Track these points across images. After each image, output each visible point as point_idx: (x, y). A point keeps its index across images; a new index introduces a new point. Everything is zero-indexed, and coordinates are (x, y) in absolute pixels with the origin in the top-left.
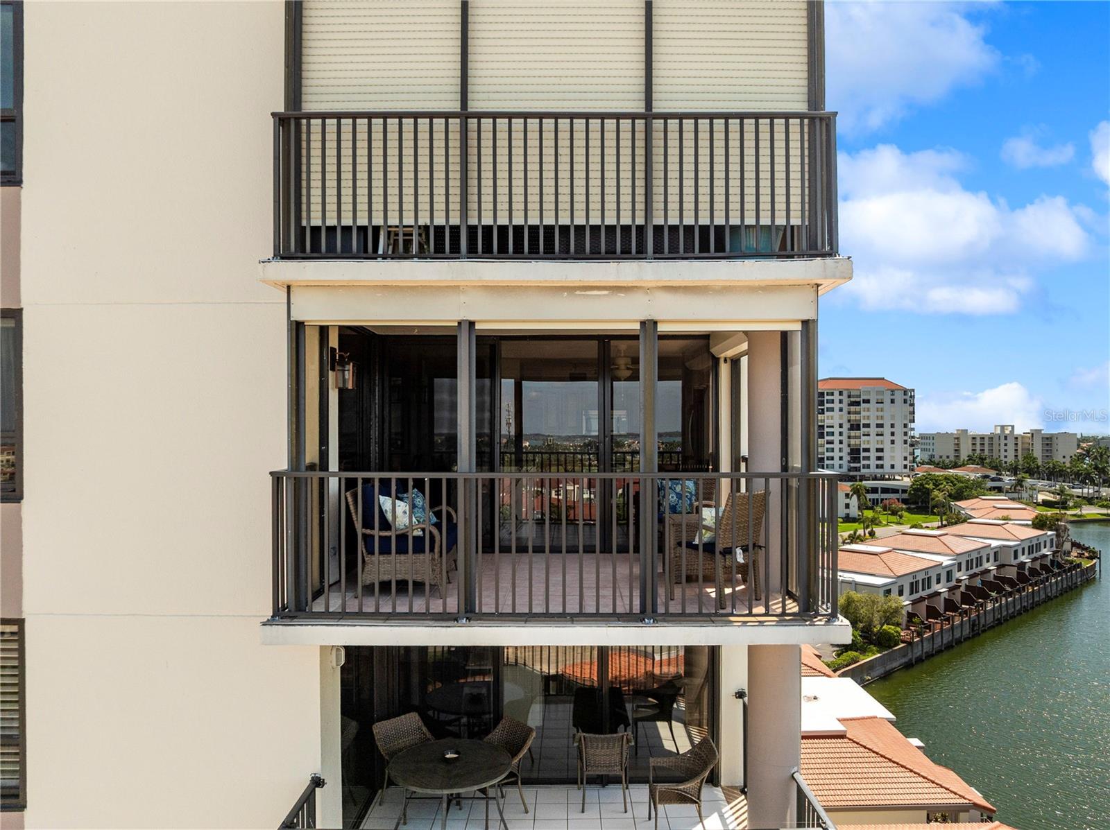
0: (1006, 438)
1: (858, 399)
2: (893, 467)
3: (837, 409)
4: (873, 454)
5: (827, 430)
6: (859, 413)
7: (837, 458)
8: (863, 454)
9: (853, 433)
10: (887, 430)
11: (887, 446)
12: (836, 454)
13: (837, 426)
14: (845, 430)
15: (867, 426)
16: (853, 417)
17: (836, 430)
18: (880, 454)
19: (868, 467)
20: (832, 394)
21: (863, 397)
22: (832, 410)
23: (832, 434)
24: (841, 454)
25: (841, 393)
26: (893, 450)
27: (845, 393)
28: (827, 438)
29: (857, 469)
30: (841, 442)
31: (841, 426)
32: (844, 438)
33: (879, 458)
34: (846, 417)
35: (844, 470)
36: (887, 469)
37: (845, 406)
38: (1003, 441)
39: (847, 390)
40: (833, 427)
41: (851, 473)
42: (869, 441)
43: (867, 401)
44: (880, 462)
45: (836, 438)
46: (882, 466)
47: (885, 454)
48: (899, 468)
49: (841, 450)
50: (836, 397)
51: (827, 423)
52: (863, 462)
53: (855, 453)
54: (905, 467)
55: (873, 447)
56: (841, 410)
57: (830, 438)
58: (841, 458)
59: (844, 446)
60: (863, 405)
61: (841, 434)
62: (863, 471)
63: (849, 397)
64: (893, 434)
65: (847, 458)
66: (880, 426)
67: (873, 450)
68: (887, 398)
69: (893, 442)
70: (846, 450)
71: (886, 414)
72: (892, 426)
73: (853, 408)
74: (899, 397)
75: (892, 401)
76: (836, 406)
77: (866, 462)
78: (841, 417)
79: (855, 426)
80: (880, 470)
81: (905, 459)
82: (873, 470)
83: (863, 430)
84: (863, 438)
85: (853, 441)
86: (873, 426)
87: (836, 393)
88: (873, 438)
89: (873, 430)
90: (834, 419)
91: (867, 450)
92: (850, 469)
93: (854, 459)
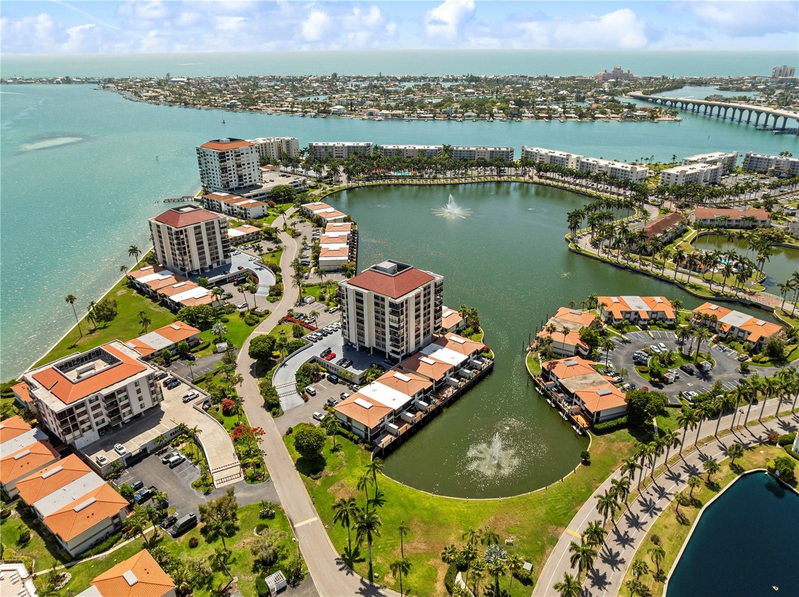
0: (272, 144)
1: (239, 154)
2: (255, 180)
4: (247, 177)
5: (228, 169)
6: (240, 160)
7: (234, 181)
8: (244, 177)
9: (239, 169)
10: (251, 165)
11: (252, 172)
12: (233, 179)
13: (232, 166)
14: (235, 167)
15: (244, 165)
16: (238, 162)
17: (232, 168)
18: (250, 176)
20: (228, 152)
21: (241, 152)
22: (228, 159)
23: (230, 170)
24: (235, 179)
25: (231, 151)
26: (254, 173)
27: (233, 151)
29: (243, 184)
30: (234, 173)
32: (235, 171)
33: (250, 178)
34: (235, 162)
35: (237, 185)
36: (253, 182)
37: (233, 157)
38: (271, 146)
39: (233, 149)
40: (230, 167)
41: (241, 187)
42: (246, 172)
43: (242, 154)
45: (232, 172)
46: (251, 181)
47: (252, 176)
48: (257, 180)
49: (235, 177)
50: (230, 154)
51: (228, 166)
52: (244, 181)
53: (240, 177)
54: (260, 179)
55: (247, 173)
56: (232, 159)
57: (230, 172)
59: (236, 175)
60: (241, 156)
62: (245, 185)
63: (235, 152)
64: (254, 166)
65: (237, 180)
66: (249, 164)
67: (247, 175)
68: (250, 151)
69: (254, 170)
70: (237, 176)
71: (250, 158)
72: (253, 163)
73: (237, 158)
74: (254, 149)
75: (252, 152)
76: (230, 157)
77: (246, 181)
78: (233, 162)
79: (239, 166)
81: (259, 176)
82: (249, 184)
83: (243, 167)
84: (243, 170)
85: (239, 172)
86: (246, 164)
88: (247, 170)
89: (246, 166)
90: (230, 163)
91: (245, 175)
92: (240, 185)
93: (241, 180)
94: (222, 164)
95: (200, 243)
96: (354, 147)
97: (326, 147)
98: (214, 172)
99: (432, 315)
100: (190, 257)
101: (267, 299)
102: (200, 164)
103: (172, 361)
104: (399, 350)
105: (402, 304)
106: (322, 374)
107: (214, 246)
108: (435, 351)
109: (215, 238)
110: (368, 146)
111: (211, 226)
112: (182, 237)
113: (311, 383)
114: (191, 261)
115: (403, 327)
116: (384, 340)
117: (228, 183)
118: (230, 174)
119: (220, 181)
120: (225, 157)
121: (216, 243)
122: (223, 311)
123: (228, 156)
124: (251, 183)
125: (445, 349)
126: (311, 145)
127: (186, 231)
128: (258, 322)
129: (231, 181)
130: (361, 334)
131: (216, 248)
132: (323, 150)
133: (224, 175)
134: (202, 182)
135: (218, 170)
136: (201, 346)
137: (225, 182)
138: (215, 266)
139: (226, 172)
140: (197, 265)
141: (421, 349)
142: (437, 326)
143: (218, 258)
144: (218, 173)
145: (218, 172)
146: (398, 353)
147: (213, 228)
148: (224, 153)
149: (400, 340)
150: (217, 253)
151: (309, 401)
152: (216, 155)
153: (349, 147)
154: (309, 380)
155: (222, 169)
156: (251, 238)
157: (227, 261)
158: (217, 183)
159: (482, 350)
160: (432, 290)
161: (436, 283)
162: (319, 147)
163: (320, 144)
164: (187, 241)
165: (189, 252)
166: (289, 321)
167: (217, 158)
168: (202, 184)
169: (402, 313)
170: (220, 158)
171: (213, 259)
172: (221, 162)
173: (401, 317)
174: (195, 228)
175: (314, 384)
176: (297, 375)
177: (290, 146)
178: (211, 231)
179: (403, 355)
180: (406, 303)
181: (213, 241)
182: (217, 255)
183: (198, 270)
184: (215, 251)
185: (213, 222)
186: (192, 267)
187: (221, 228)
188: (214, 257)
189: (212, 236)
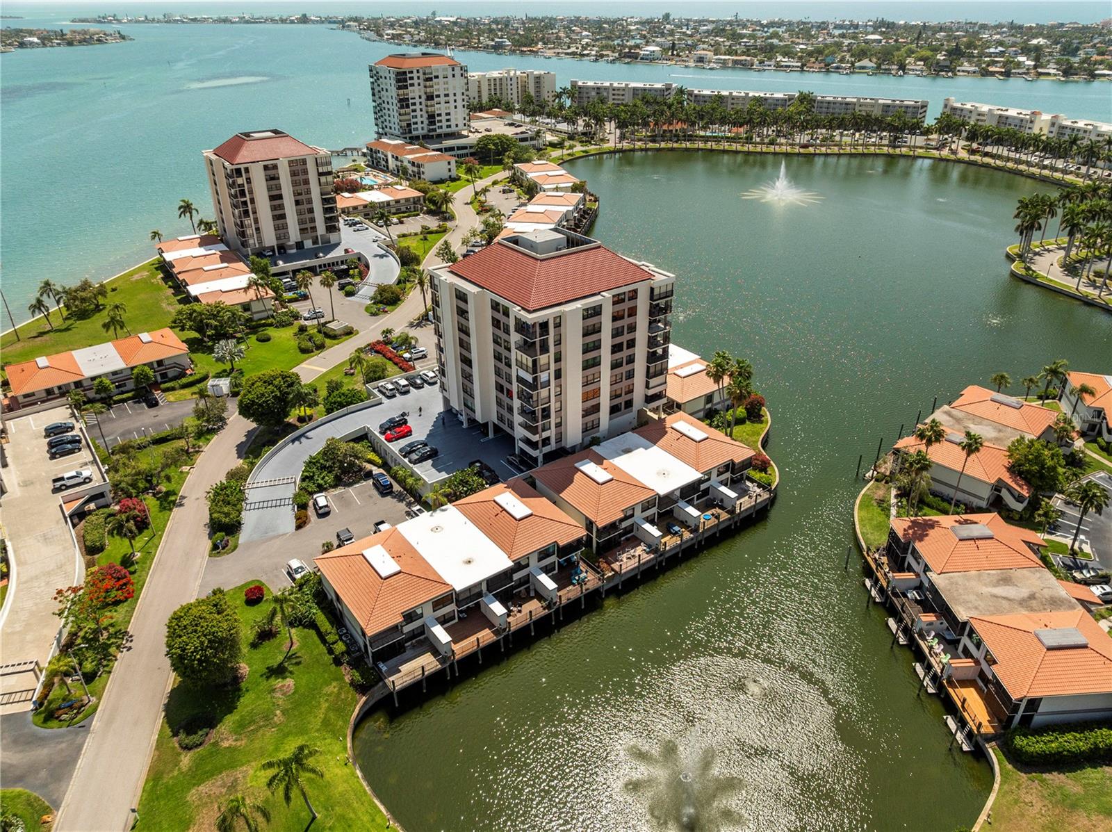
0: (511, 79)
1: (430, 76)
2: (457, 125)
3: (416, 85)
4: (444, 118)
5: (411, 101)
6: (432, 87)
7: (419, 123)
8: (437, 118)
9: (429, 103)
10: (451, 98)
11: (452, 111)
12: (419, 120)
13: (417, 97)
14: (423, 100)
15: (438, 96)
16: (428, 90)
17: (417, 101)
18: (448, 117)
19: (441, 127)
20: (412, 72)
21: (434, 74)
22: (412, 85)
23: (414, 104)
24: (422, 119)
25: (418, 71)
26: (456, 114)
27: (421, 71)
28: (412, 108)
29: (434, 130)
30: (421, 110)
31: (420, 97)
32: (423, 107)
33: (448, 120)
34: (423, 90)
35: (425, 132)
36: (453, 129)
37: (421, 81)
38: (509, 82)
39: (421, 68)
40: (414, 98)
41: (431, 134)
42: (441, 108)
43: (437, 77)
44: (448, 123)
45: (418, 107)
46: (449, 126)
47: (452, 117)
48: (461, 126)
49: (421, 116)
50: (415, 75)
51: (411, 95)
52: (438, 124)
53: (431, 117)
54: (465, 125)
55: (443, 113)
56: (419, 85)
57: (414, 107)
58: (422, 122)
59: (424, 113)
60: (434, 80)
61: (421, 103)
62: (439, 131)
63: (424, 74)
64: (455, 101)
65: (426, 122)
66: (447, 95)
67: (443, 115)
68: (450, 73)
69: (456, 107)
70: (425, 116)
71: (450, 86)
72: (455, 95)
73: (428, 83)
74: (458, 72)
75: (454, 76)
76: (415, 81)
77: (440, 124)
78: (420, 91)
79: (430, 97)
80: (449, 129)
81: (465, 119)
82: (445, 130)
83: (436, 99)
84: (437, 106)
85: (430, 109)
86: (442, 96)
87: (415, 72)
88: (443, 105)
89: (442, 99)
90: (415, 92)
91: (439, 115)
92: (430, 130)
93: (432, 123)
94: (401, 92)
95: (276, 197)
96: (645, 90)
97: (598, 88)
98: (390, 106)
99: (640, 366)
100: (256, 221)
101: (367, 309)
102: (374, 95)
103: (116, 402)
104: (535, 438)
105: (544, 326)
106: (369, 467)
107: (306, 206)
108: (628, 451)
109: (309, 192)
110: (668, 88)
111: (300, 168)
112: (240, 181)
113: (335, 486)
114: (258, 229)
115: (548, 383)
116: (510, 409)
117: (409, 125)
118: (414, 111)
119: (396, 121)
120: (405, 80)
121: (310, 201)
122: (270, 321)
123: (412, 78)
124: (449, 130)
125: (655, 450)
126: (574, 85)
127: (247, 170)
128: (321, 347)
129: (416, 123)
130: (467, 392)
131: (311, 211)
132: (594, 93)
133: (402, 111)
134: (377, 125)
135: (395, 102)
136: (184, 380)
137: (404, 124)
138: (308, 244)
139: (408, 106)
140: (270, 239)
141: (596, 441)
142: (651, 392)
143: (314, 229)
144: (396, 108)
145: (395, 106)
146: (534, 445)
147: (305, 172)
148: (405, 73)
149: (539, 414)
150: (313, 220)
151: (308, 527)
152: (393, 76)
153: (635, 89)
154: (330, 479)
155: (400, 101)
156: (403, 209)
157: (333, 237)
158: (393, 126)
159: (748, 464)
160: (643, 304)
161: (652, 290)
162: (588, 88)
163: (591, 84)
164: (251, 192)
165: (254, 212)
166: (377, 352)
167: (393, 82)
168: (376, 129)
169: (544, 349)
170: (398, 81)
171: (302, 231)
172: (399, 88)
173: (543, 359)
174: (266, 167)
175: (340, 490)
176: (311, 463)
177: (542, 85)
178: (301, 177)
179: (546, 449)
180: (558, 326)
181: (303, 197)
182: (312, 225)
183: (273, 247)
184: (308, 216)
185: (304, 162)
186: (260, 241)
187: (320, 174)
188: (307, 227)
189: (302, 188)
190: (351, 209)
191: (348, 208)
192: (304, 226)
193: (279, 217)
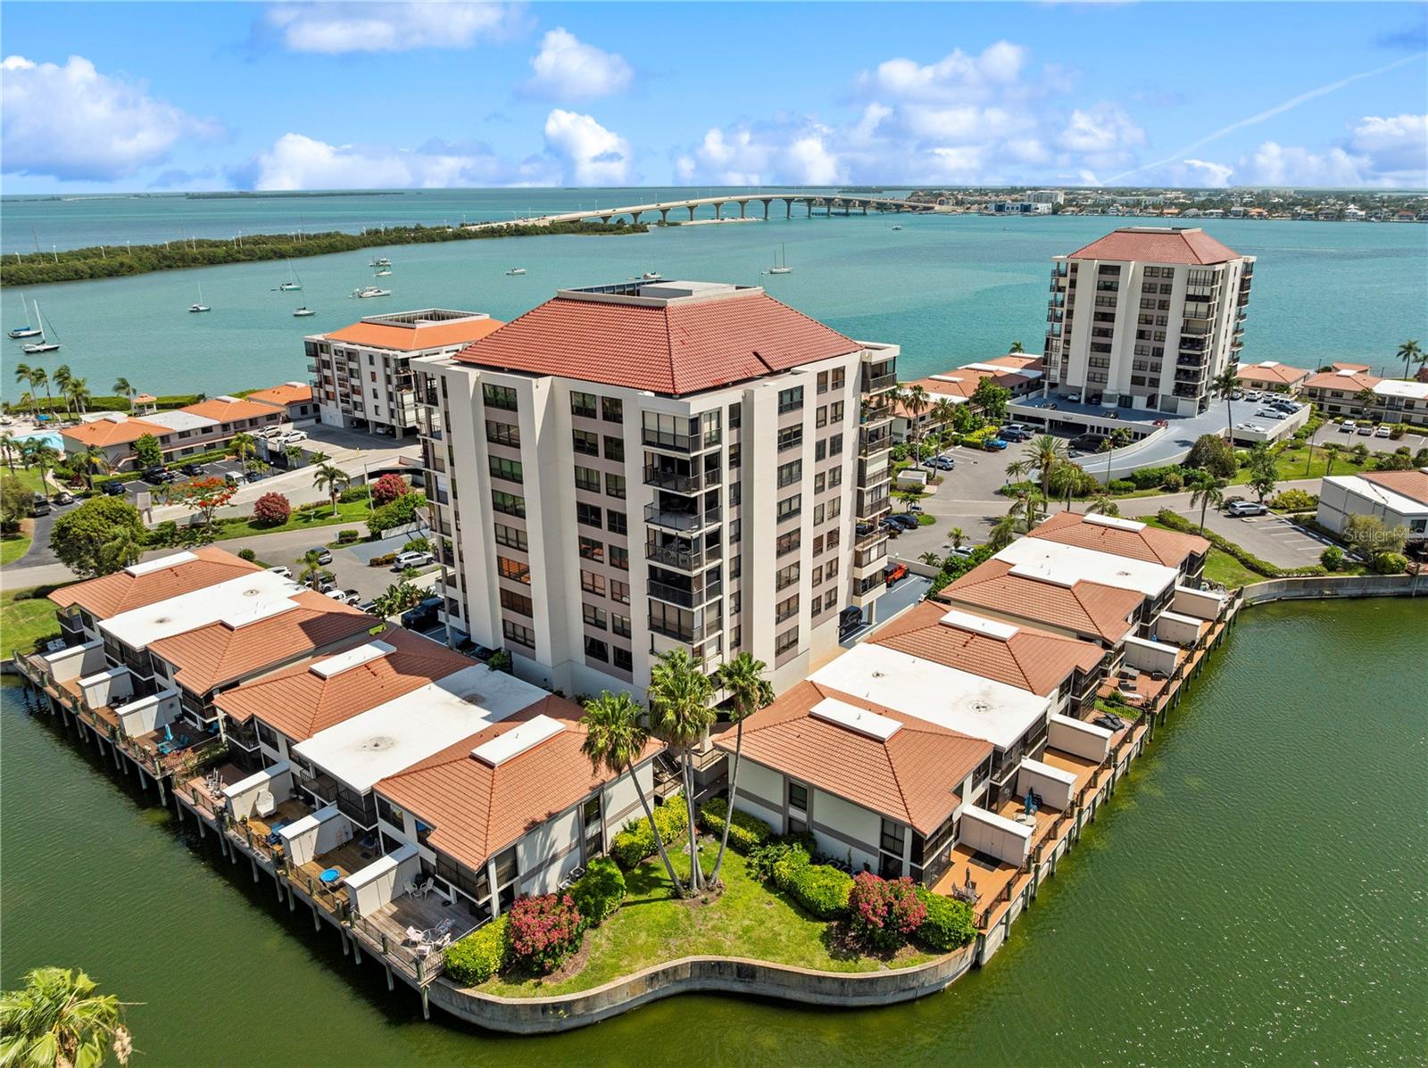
95: (1104, 317)
100: (1067, 345)
107: (1153, 344)
109: (1163, 322)
111: (1160, 281)
112: (1062, 282)
114: (1065, 357)
121: (1161, 337)
127: (1074, 268)
131: (1159, 352)
138: (1140, 403)
140: (1078, 376)
143: (1155, 383)
147: (1167, 289)
150: (1157, 368)
164: (1071, 302)
165: (1068, 332)
171: (1136, 381)
174: (1104, 269)
178: (1158, 297)
181: (1153, 328)
182: (1154, 375)
183: (1081, 388)
184: (1151, 359)
185: (1170, 273)
186: (1064, 375)
187: (1190, 298)
188: (1144, 378)
189: (1155, 313)
190: (1328, 394)
191: (1323, 390)
192: (1140, 374)
193: (1101, 347)
